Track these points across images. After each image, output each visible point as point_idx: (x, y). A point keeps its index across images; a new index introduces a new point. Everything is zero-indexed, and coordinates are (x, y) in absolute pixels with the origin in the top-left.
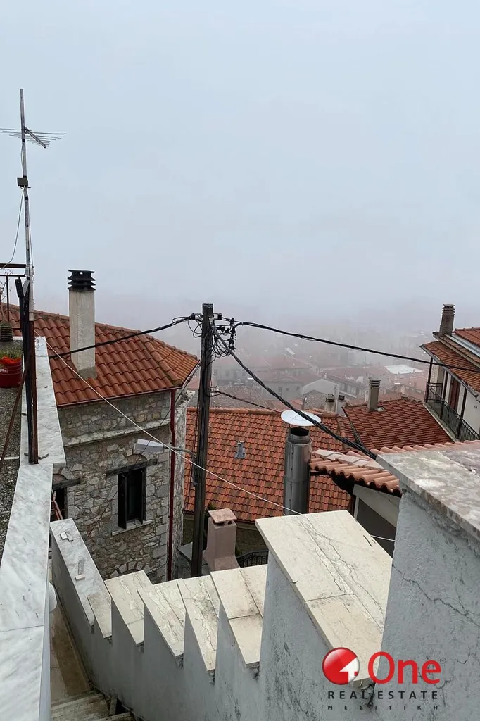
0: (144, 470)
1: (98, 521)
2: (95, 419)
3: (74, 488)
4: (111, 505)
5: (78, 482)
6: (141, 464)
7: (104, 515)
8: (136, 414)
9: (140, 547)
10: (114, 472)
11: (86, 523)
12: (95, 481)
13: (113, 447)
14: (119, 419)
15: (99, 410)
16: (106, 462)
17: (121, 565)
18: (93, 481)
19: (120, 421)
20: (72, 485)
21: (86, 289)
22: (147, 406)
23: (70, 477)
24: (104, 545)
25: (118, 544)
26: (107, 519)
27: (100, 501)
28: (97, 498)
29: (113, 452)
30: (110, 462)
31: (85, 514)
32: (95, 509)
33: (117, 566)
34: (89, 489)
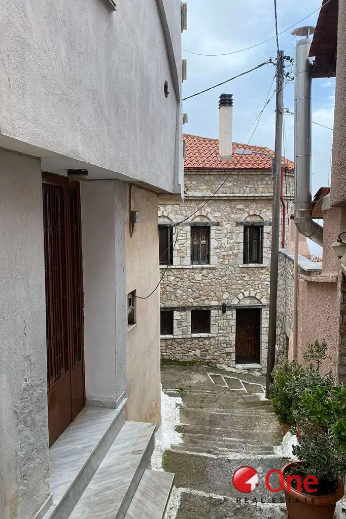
0: (262, 227)
1: (230, 255)
2: (229, 184)
3: (215, 227)
4: (239, 246)
5: (218, 224)
6: (260, 223)
7: (234, 251)
8: (256, 187)
9: (259, 282)
10: (241, 224)
11: (223, 253)
12: (228, 226)
13: (241, 206)
14: (245, 188)
15: (232, 179)
16: (236, 215)
17: (245, 291)
18: (227, 226)
19: (246, 189)
20: (214, 225)
21: (227, 104)
22: (264, 183)
23: (213, 220)
24: (233, 272)
25: (243, 275)
26: (236, 255)
27: (231, 241)
28: (229, 238)
29: (241, 210)
30: (239, 216)
31: (221, 247)
32: (228, 246)
33: (243, 291)
34: (225, 231)
